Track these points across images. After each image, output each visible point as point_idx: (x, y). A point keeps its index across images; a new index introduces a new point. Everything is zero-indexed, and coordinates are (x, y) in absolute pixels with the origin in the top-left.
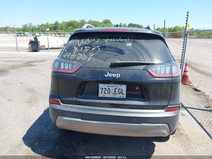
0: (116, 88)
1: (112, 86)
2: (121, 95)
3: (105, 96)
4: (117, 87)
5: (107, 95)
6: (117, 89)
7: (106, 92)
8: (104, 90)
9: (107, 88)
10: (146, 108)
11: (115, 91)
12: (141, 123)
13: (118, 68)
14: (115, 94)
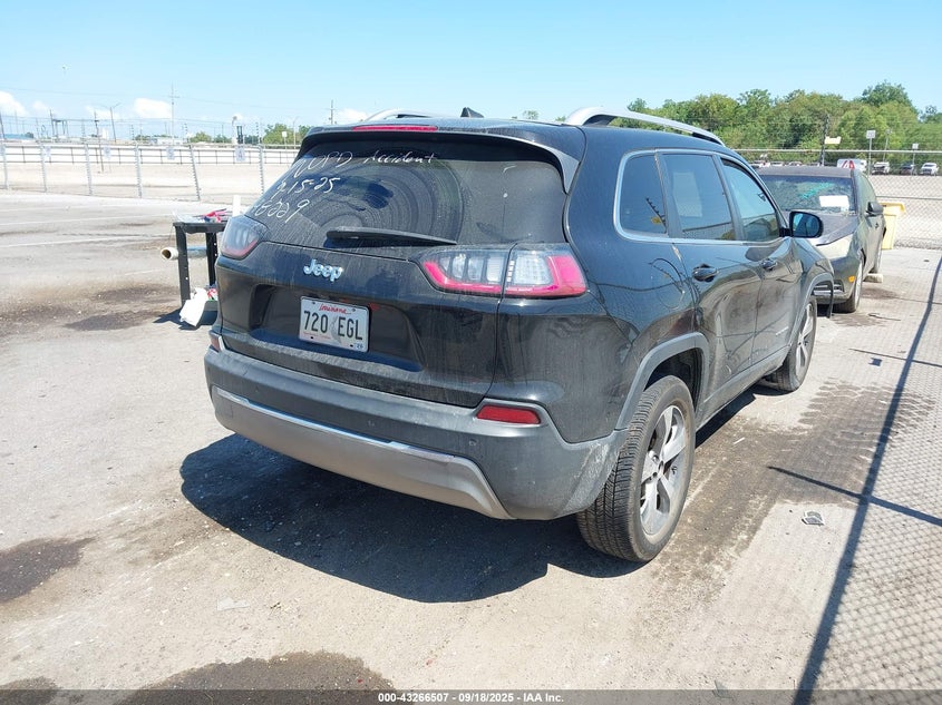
0: (343, 315)
1: (333, 309)
2: (353, 341)
3: (315, 340)
4: (344, 312)
5: (319, 338)
6: (344, 319)
7: (317, 325)
8: (312, 319)
9: (320, 314)
10: (414, 392)
11: (340, 326)
12: (390, 441)
13: (344, 250)
14: (340, 334)
